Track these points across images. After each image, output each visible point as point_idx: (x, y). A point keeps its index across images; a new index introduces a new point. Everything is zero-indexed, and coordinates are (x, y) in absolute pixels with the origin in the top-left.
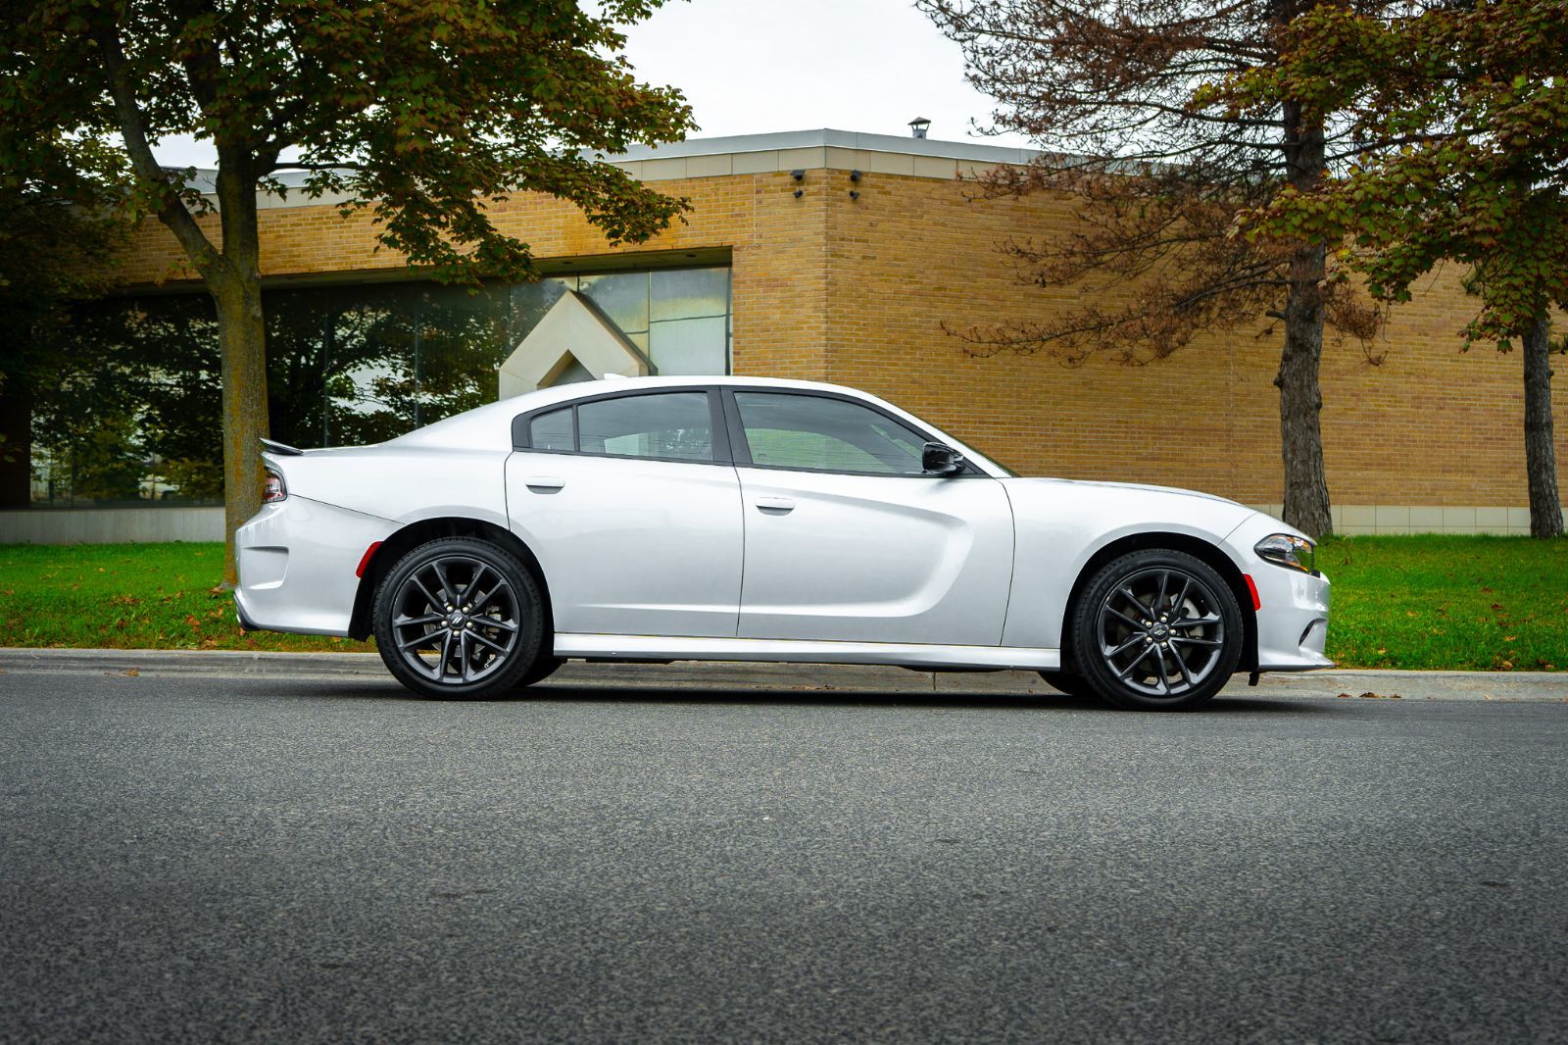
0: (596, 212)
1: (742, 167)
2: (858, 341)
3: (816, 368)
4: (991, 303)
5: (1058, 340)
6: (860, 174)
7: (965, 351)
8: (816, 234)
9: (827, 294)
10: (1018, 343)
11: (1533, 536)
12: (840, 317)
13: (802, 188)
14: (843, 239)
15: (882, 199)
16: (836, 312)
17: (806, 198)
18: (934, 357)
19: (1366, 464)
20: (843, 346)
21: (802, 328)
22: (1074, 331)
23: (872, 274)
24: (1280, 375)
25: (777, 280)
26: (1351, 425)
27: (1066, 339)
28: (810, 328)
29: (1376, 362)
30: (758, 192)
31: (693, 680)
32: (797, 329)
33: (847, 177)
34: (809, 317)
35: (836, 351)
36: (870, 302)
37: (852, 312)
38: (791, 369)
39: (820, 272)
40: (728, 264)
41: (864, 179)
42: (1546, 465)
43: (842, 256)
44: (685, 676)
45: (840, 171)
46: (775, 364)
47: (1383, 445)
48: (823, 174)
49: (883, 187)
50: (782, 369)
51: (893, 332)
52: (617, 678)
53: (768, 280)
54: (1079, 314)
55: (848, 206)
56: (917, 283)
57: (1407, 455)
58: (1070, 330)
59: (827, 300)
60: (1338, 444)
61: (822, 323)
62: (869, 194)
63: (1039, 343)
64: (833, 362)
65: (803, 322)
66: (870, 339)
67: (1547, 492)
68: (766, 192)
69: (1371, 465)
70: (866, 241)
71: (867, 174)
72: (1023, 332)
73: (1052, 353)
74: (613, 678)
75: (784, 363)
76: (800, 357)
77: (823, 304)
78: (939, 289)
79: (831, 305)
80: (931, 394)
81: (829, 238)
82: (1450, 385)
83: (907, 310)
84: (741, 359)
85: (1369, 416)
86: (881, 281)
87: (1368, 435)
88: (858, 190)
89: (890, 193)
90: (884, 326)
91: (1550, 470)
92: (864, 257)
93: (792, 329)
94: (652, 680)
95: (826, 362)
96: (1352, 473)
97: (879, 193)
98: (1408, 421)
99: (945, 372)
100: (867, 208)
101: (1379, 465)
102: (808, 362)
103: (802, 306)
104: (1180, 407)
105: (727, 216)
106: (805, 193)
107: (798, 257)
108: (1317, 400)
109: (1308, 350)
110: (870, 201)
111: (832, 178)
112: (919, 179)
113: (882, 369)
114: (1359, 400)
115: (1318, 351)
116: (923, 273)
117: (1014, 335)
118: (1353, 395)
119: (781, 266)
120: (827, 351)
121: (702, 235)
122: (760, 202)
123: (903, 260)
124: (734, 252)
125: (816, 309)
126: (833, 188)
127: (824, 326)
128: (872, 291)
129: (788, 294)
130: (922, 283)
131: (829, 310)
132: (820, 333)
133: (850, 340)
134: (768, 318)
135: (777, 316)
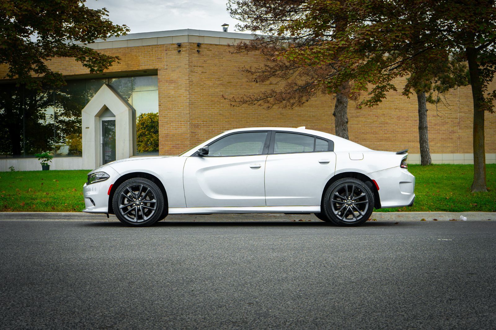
0: (85, 63)
1: (161, 42)
2: (201, 101)
3: (186, 110)
5: (262, 101)
6: (200, 44)
7: (231, 105)
8: (185, 65)
9: (189, 85)
10: (250, 102)
11: (422, 164)
12: (194, 93)
13: (180, 49)
14: (194, 66)
15: (208, 53)
16: (193, 91)
17: (182, 52)
19: (381, 140)
20: (195, 103)
21: (181, 97)
22: (268, 97)
23: (205, 78)
24: (334, 112)
25: (173, 80)
26: (375, 126)
27: (266, 100)
28: (184, 97)
30: (166, 50)
31: (88, 219)
32: (179, 97)
33: (196, 45)
34: (183, 93)
35: (193, 104)
36: (204, 88)
37: (198, 91)
38: (178, 110)
39: (187, 78)
40: (157, 74)
41: (202, 46)
42: (425, 141)
43: (195, 72)
44: (86, 218)
45: (193, 43)
47: (387, 133)
48: (187, 44)
49: (209, 48)
50: (175, 110)
51: (213, 97)
52: (64, 219)
53: (170, 80)
54: (269, 92)
55: (196, 55)
56: (221, 81)
57: (395, 137)
58: (266, 97)
60: (371, 133)
62: (204, 51)
63: (256, 102)
64: (192, 108)
65: (182, 95)
66: (205, 100)
67: (425, 150)
68: (169, 50)
69: (383, 140)
70: (203, 67)
71: (203, 44)
72: (250, 98)
75: (175, 109)
76: (181, 106)
77: (188, 88)
78: (229, 83)
79: (191, 89)
80: (227, 118)
81: (190, 66)
82: (411, 112)
83: (217, 90)
84: (162, 107)
85: (382, 123)
86: (208, 80)
87: (382, 130)
88: (200, 50)
89: (211, 50)
90: (210, 96)
91: (426, 142)
92: (202, 72)
93: (178, 97)
95: (189, 108)
96: (376, 143)
97: (207, 50)
98: (395, 125)
99: (231, 111)
100: (203, 56)
101: (385, 140)
102: (183, 108)
103: (181, 89)
104: (314, 121)
105: (156, 59)
106: (181, 51)
107: (180, 72)
108: (346, 120)
109: (343, 104)
110: (204, 53)
111: (191, 46)
112: (221, 45)
113: (209, 110)
114: (378, 118)
115: (347, 104)
116: (223, 77)
117: (247, 100)
118: (376, 116)
119: (174, 76)
120: (189, 104)
121: (147, 65)
122: (167, 54)
123: (216, 73)
124: (158, 71)
125: (186, 90)
126: (191, 49)
127: (188, 96)
128: (205, 84)
129: (176, 85)
130: (223, 81)
131: (190, 90)
132: (187, 98)
133: (198, 101)
134: (170, 93)
135: (173, 93)
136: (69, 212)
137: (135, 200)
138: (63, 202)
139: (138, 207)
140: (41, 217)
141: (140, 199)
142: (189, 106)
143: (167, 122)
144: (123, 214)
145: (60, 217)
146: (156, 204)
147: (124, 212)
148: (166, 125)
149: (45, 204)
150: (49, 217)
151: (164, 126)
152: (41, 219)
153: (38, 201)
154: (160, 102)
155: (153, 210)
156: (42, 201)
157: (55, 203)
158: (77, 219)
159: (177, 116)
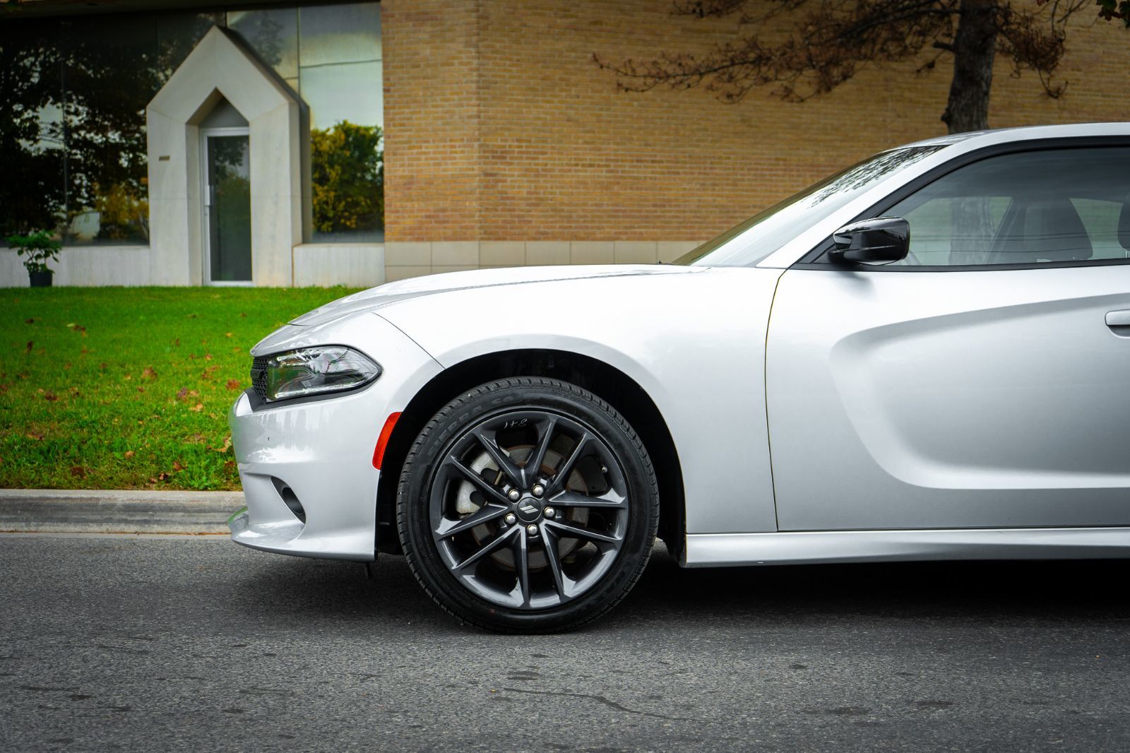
2: (511, 77)
3: (468, 105)
4: (648, 38)
5: (716, 74)
7: (619, 85)
9: (478, 28)
10: (674, 77)
12: (493, 52)
16: (488, 46)
18: (590, 94)
20: (496, 83)
21: (452, 64)
22: (733, 64)
24: (948, 110)
25: (427, 13)
27: (724, 73)
28: (461, 64)
29: (1055, 94)
32: (448, 65)
34: (460, 52)
35: (488, 88)
37: (505, 48)
39: (471, 5)
46: (425, 101)
52: (126, 522)
53: (417, 13)
54: (739, 46)
56: (572, 16)
58: (729, 63)
59: (478, 35)
61: (473, 58)
63: (696, 78)
64: (485, 99)
65: (454, 58)
66: (524, 76)
72: (680, 65)
73: (710, 88)
74: (120, 521)
75: (435, 100)
76: (452, 94)
77: (474, 39)
78: (596, 23)
79: (483, 40)
80: (588, 132)
84: (392, 96)
86: (535, 14)
93: (443, 65)
94: (174, 523)
95: (479, 99)
99: (601, 109)
102: (460, 100)
103: (452, 41)
104: (838, 144)
109: (979, 86)
113: (536, 107)
115: (988, 85)
116: (578, 6)
117: (670, 70)
120: (479, 88)
125: (468, 44)
127: (475, 62)
128: (525, 25)
129: (438, 28)
130: (577, 17)
131: (480, 44)
132: (471, 70)
133: (504, 76)
134: (418, 54)
135: (428, 52)
136: (146, 488)
137: (514, 494)
138: (117, 440)
139: (532, 528)
140: (27, 515)
141: (538, 489)
142: (479, 93)
143: (409, 142)
144: (455, 565)
145: (106, 513)
146: (624, 517)
147: (460, 553)
148: (406, 151)
149: (41, 453)
150: (60, 515)
151: (403, 154)
152: (27, 521)
153: (14, 436)
154: (386, 79)
155: (610, 545)
156: (30, 436)
157: (85, 447)
158: (180, 523)
159: (439, 122)
